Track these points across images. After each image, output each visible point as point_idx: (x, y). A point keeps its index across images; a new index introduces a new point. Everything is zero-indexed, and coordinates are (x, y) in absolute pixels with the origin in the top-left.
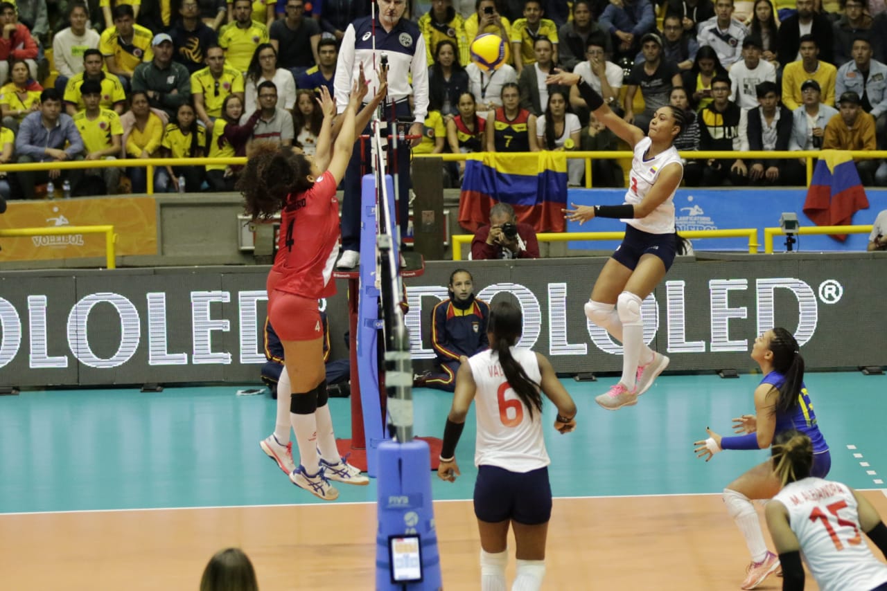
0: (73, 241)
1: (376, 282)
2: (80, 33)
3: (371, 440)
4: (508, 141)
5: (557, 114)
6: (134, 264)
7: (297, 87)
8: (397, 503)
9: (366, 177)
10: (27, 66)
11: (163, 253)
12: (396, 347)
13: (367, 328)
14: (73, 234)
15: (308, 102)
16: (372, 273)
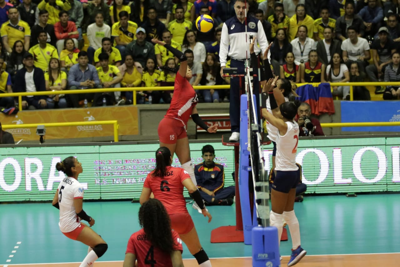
0: (97, 128)
1: (248, 148)
2: (100, 26)
3: (246, 226)
4: (312, 79)
5: (336, 63)
6: (127, 139)
7: (207, 52)
8: (262, 257)
9: (243, 96)
10: (73, 41)
11: (141, 134)
12: (261, 179)
13: (243, 170)
14: (97, 125)
15: (212, 60)
16: (246, 144)
